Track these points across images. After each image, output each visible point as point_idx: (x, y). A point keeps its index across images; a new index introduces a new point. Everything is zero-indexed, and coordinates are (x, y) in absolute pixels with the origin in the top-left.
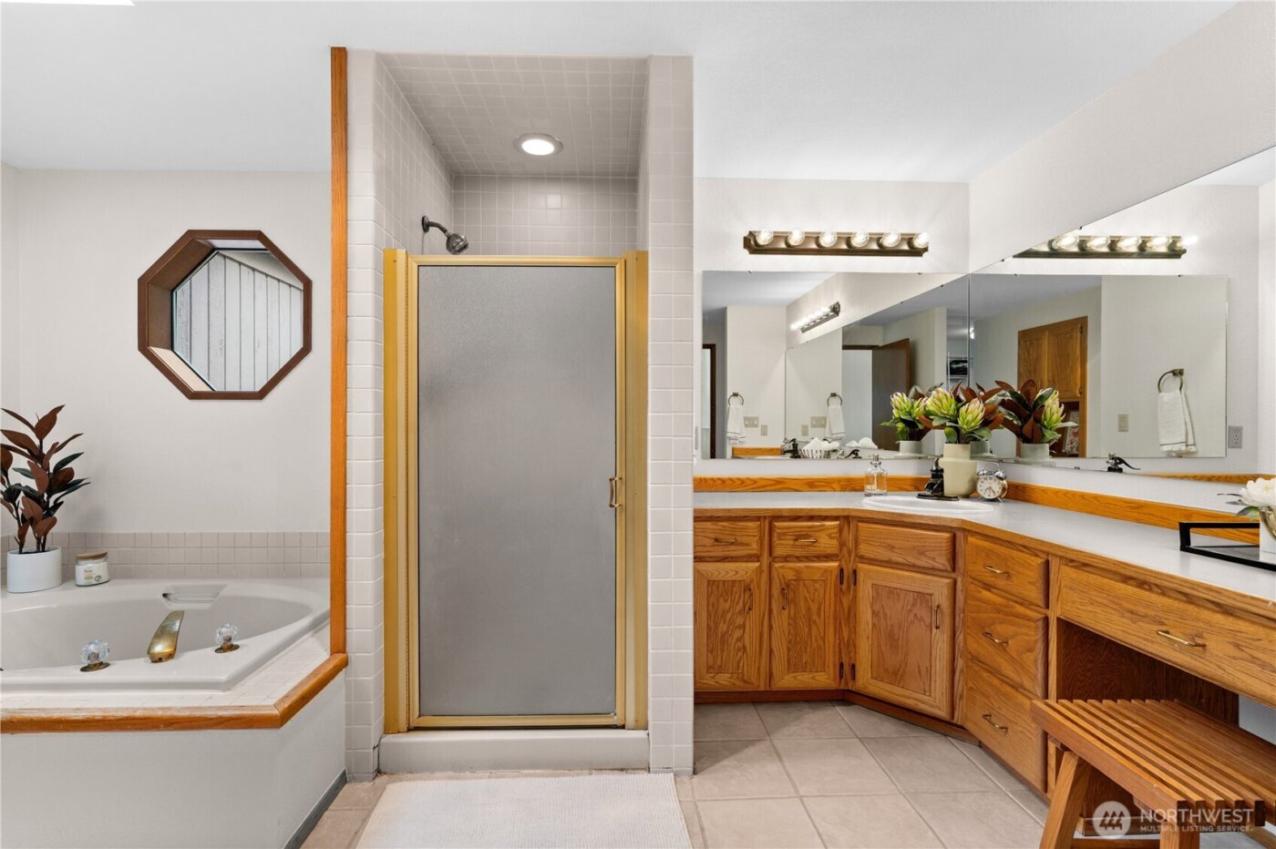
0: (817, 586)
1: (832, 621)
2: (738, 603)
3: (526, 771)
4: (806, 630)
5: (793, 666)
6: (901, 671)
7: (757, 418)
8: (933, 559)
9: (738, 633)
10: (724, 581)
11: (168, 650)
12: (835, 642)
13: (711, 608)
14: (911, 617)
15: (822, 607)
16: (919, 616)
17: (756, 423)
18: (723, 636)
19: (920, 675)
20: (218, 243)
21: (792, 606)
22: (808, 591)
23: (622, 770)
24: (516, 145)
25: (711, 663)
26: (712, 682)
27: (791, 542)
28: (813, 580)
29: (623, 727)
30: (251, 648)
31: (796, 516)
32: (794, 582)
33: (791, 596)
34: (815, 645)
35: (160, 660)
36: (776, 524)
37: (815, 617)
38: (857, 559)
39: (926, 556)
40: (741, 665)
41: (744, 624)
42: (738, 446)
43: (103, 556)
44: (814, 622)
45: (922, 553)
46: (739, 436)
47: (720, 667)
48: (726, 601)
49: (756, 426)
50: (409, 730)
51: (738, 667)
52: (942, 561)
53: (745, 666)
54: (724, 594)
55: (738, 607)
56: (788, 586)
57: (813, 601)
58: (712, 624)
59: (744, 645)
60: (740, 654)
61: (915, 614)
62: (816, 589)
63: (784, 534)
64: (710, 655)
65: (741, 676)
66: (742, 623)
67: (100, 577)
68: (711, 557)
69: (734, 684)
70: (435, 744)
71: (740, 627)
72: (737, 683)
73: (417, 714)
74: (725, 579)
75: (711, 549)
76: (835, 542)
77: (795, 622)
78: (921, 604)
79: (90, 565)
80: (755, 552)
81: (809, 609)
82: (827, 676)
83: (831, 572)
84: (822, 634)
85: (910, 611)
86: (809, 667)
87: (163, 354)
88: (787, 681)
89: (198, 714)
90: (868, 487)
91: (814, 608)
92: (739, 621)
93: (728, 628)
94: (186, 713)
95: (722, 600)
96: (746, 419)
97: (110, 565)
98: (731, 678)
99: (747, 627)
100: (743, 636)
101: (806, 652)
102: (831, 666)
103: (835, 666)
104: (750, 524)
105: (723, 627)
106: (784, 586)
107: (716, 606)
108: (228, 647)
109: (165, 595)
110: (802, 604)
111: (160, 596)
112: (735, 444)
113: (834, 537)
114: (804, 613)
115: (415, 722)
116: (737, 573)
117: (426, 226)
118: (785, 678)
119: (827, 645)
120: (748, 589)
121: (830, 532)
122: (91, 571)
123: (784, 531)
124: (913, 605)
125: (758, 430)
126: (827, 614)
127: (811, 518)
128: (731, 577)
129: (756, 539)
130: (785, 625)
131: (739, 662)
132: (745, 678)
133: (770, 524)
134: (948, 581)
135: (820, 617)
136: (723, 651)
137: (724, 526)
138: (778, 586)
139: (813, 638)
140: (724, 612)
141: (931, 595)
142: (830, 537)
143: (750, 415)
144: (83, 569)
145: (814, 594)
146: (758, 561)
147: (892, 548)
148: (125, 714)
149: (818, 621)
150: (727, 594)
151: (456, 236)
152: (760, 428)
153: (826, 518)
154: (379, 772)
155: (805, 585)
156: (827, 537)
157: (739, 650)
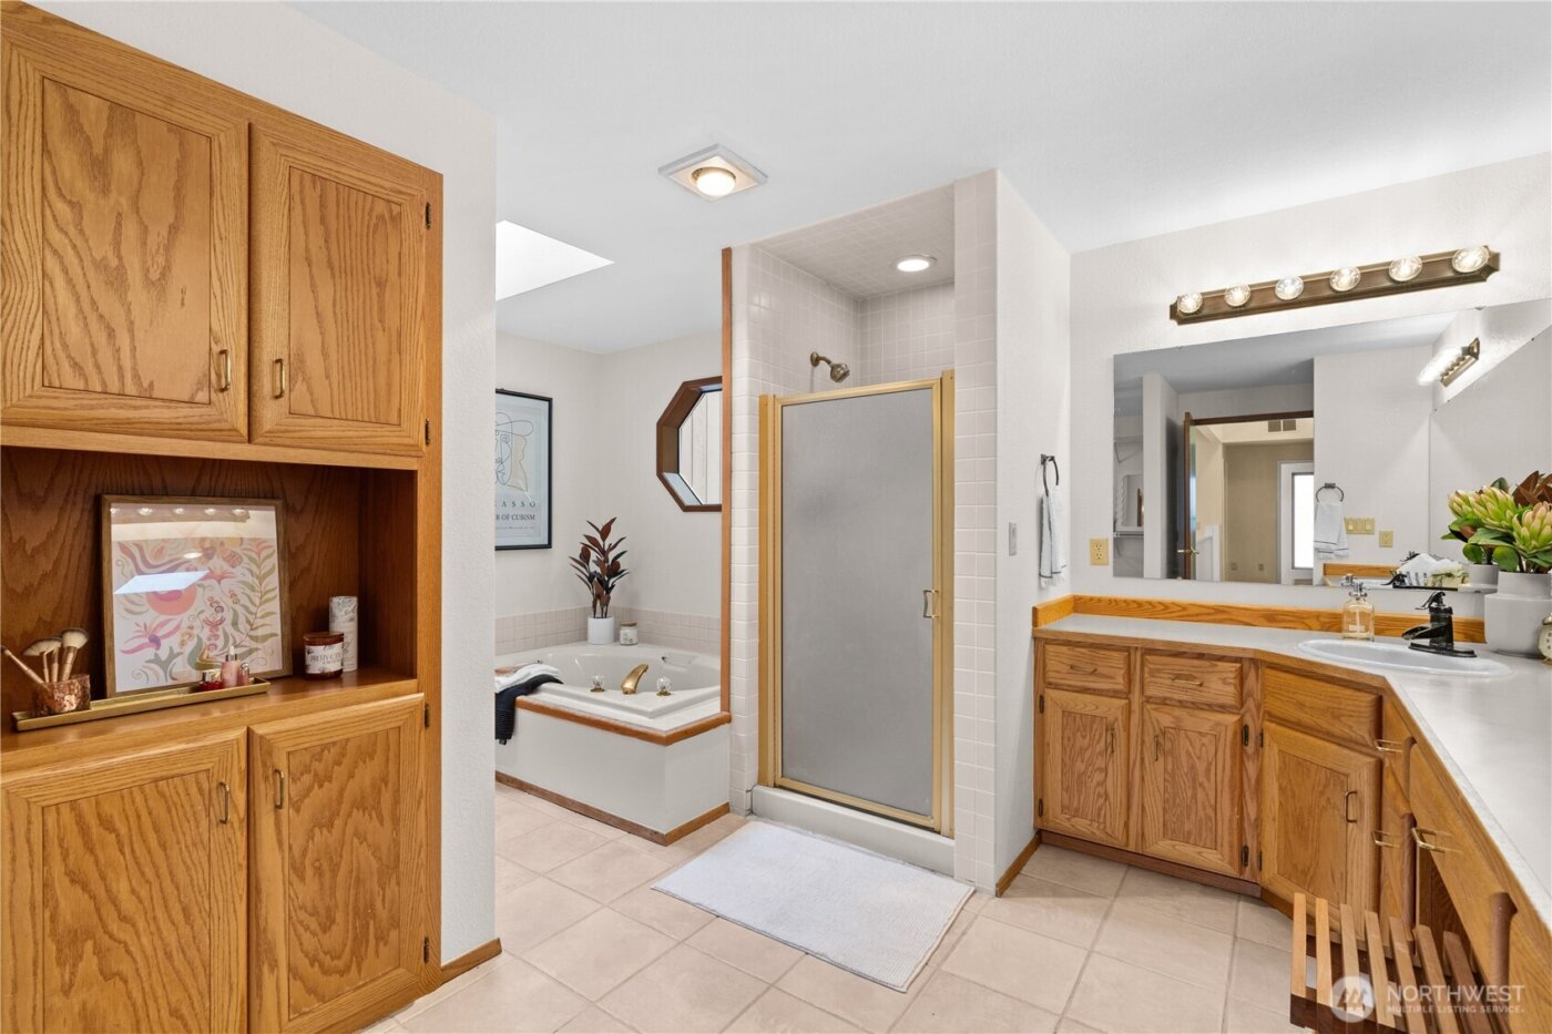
0: (1205, 740)
1: (1227, 789)
2: (1098, 742)
3: (853, 846)
4: (1190, 793)
5: (1168, 832)
6: (1312, 870)
7: (1372, 522)
8: (1351, 727)
9: (1098, 777)
10: (1081, 714)
11: (632, 688)
12: (1231, 816)
13: (1066, 741)
14: (1323, 802)
15: (1213, 768)
16: (1332, 801)
17: (1368, 527)
18: (1080, 776)
19: (1334, 881)
20: (705, 388)
21: (1170, 759)
22: (1191, 744)
23: (933, 871)
24: (893, 266)
25: (1066, 802)
26: (1067, 824)
27: (1169, 682)
28: (1200, 733)
29: (939, 833)
30: (678, 697)
31: (1177, 652)
32: (1173, 731)
33: (1168, 745)
34: (1201, 813)
35: (626, 693)
36: (1148, 657)
37: (1202, 778)
38: (1267, 717)
39: (1341, 722)
40: (1102, 813)
41: (1106, 768)
42: (1335, 561)
43: (634, 625)
44: (1201, 785)
45: (1337, 717)
46: (1333, 547)
47: (1077, 810)
48: (1084, 737)
49: (1370, 532)
50: (775, 786)
51: (1099, 815)
52: (1363, 731)
53: (1108, 815)
54: (1081, 729)
55: (1098, 747)
56: (1164, 733)
57: (1199, 758)
58: (1067, 760)
59: (1106, 792)
60: (1101, 801)
61: (1328, 799)
62: (1203, 745)
63: (1159, 671)
64: (1064, 793)
65: (1102, 827)
66: (1103, 766)
67: (632, 639)
68: (1069, 686)
69: (1094, 834)
70: (791, 802)
71: (1100, 769)
72: (1097, 833)
73: (780, 775)
74: (1082, 712)
75: (1067, 676)
76: (1231, 689)
77: (1173, 778)
78: (1335, 785)
79: (627, 630)
80: (1121, 687)
81: (1193, 767)
82: (1220, 856)
83: (1226, 727)
84: (1213, 802)
85: (1322, 793)
86: (1193, 837)
87: (669, 477)
88: (1162, 847)
89: (628, 726)
90: (1351, 627)
91: (1201, 767)
92: (1100, 763)
93: (1086, 768)
94: (622, 725)
95: (1079, 734)
96: (1347, 522)
97: (639, 632)
98: (1090, 825)
99: (1110, 772)
100: (1105, 780)
101: (1188, 818)
102: (1226, 845)
103: (1231, 847)
104: (1115, 654)
105: (1080, 766)
106: (1158, 732)
107: (1072, 740)
108: (664, 693)
109: (663, 658)
110: (1184, 758)
111: (661, 659)
112: (1330, 559)
113: (1230, 684)
114: (1186, 770)
115: (779, 782)
116: (1097, 708)
117: (816, 361)
118: (1160, 843)
119: (1219, 815)
120: (1110, 729)
121: (1225, 675)
122: (627, 635)
123: (1159, 667)
124: (1325, 787)
125: (1375, 538)
126: (1219, 778)
127: (1200, 656)
128: (1090, 710)
129: (1122, 672)
130: (1161, 781)
131: (1100, 809)
132: (1109, 830)
133: (1142, 656)
134: (1372, 760)
135: (1209, 781)
136: (1080, 792)
137: (1082, 653)
138: (1151, 732)
139: (1199, 804)
140: (1081, 749)
141: (1347, 776)
142: (1224, 681)
143: (1355, 516)
144: (627, 632)
145: (1201, 750)
146: (1127, 698)
147: (1301, 706)
148: (598, 718)
149: (1206, 784)
150: (1085, 730)
151: (839, 366)
152: (1377, 535)
153: (1222, 658)
154: (751, 812)
155: (1187, 737)
156: (1220, 682)
157: (1099, 796)
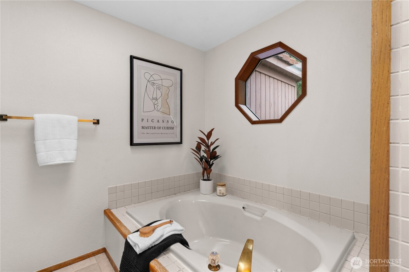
43: (224, 186)
67: (223, 193)
79: (221, 188)
87: (243, 107)
111: (242, 208)
122: (221, 191)
